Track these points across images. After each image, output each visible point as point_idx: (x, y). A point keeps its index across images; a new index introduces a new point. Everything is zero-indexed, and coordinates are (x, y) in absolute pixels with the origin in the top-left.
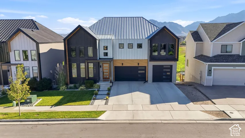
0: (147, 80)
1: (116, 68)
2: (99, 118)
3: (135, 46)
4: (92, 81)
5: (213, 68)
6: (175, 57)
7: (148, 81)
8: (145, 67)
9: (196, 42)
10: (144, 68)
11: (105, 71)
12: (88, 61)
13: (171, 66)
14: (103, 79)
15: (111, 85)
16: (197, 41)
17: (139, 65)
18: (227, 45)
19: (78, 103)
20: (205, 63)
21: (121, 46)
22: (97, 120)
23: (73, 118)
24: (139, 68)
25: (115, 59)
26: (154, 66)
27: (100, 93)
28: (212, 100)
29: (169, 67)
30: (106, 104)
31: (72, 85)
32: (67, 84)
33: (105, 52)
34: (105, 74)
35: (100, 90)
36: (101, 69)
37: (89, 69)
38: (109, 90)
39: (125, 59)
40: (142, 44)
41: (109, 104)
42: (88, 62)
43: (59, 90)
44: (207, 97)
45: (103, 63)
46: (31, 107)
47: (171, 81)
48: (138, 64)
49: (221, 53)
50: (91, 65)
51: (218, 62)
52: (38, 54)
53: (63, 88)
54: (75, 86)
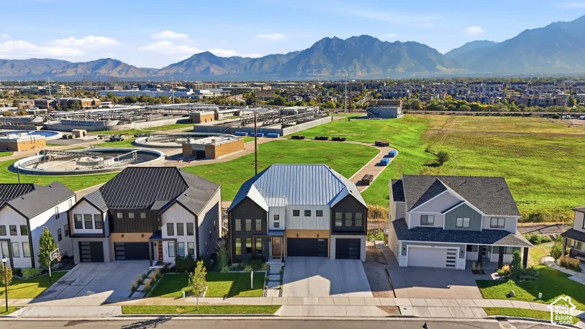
0: (328, 255)
1: (289, 240)
2: (275, 314)
3: (314, 213)
4: (260, 260)
5: (408, 246)
6: (362, 230)
7: (330, 257)
8: (327, 240)
9: (397, 202)
10: (325, 241)
13: (359, 240)
15: (284, 266)
17: (319, 237)
18: (428, 216)
20: (398, 240)
21: (296, 213)
22: (274, 316)
24: (319, 240)
25: (288, 228)
26: (338, 241)
27: (271, 277)
28: (395, 290)
29: (357, 241)
30: (280, 295)
31: (236, 264)
32: (229, 264)
33: (276, 222)
35: (271, 272)
36: (270, 243)
38: (281, 273)
39: (300, 229)
40: (322, 212)
41: (283, 295)
42: (255, 237)
43: (219, 271)
44: (392, 287)
47: (359, 258)
48: (318, 235)
49: (421, 224)
52: (197, 228)
53: (225, 269)
54: (239, 266)
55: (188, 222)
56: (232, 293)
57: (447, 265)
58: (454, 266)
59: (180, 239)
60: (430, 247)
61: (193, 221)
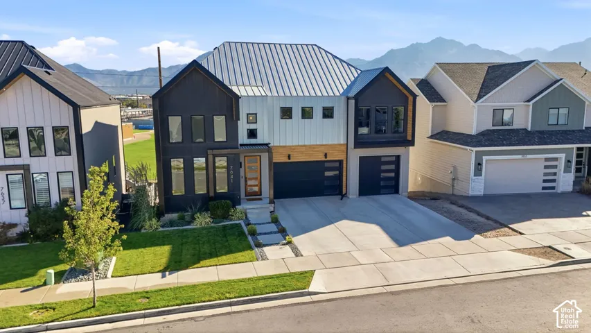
0: (344, 192)
2: (311, 289)
3: (318, 113)
4: (228, 201)
5: (485, 158)
6: (406, 136)
7: (346, 194)
8: (341, 162)
9: (434, 104)
10: (337, 164)
11: (249, 176)
12: (216, 152)
13: (398, 157)
14: (246, 196)
15: (273, 210)
16: (434, 102)
17: (328, 159)
18: (503, 109)
19: (224, 257)
20: (468, 148)
21: (286, 113)
22: (310, 294)
23: (248, 296)
24: (327, 165)
26: (362, 160)
28: (510, 226)
29: (393, 159)
30: (297, 254)
31: (175, 216)
32: (159, 215)
33: (251, 128)
34: (249, 183)
35: (252, 222)
37: (217, 170)
38: (275, 221)
39: (294, 144)
40: (333, 109)
41: (304, 253)
42: (214, 153)
43: (138, 230)
44: (496, 221)
45: (245, 156)
46: (102, 280)
47: (397, 191)
48: (326, 155)
49: (493, 126)
50: (221, 162)
51: (495, 146)
52: (79, 136)
53: (151, 225)
54: (182, 218)
55: (57, 124)
56: (175, 265)
57: (544, 188)
58: (553, 188)
59: (36, 164)
60: (520, 157)
61: (68, 121)
